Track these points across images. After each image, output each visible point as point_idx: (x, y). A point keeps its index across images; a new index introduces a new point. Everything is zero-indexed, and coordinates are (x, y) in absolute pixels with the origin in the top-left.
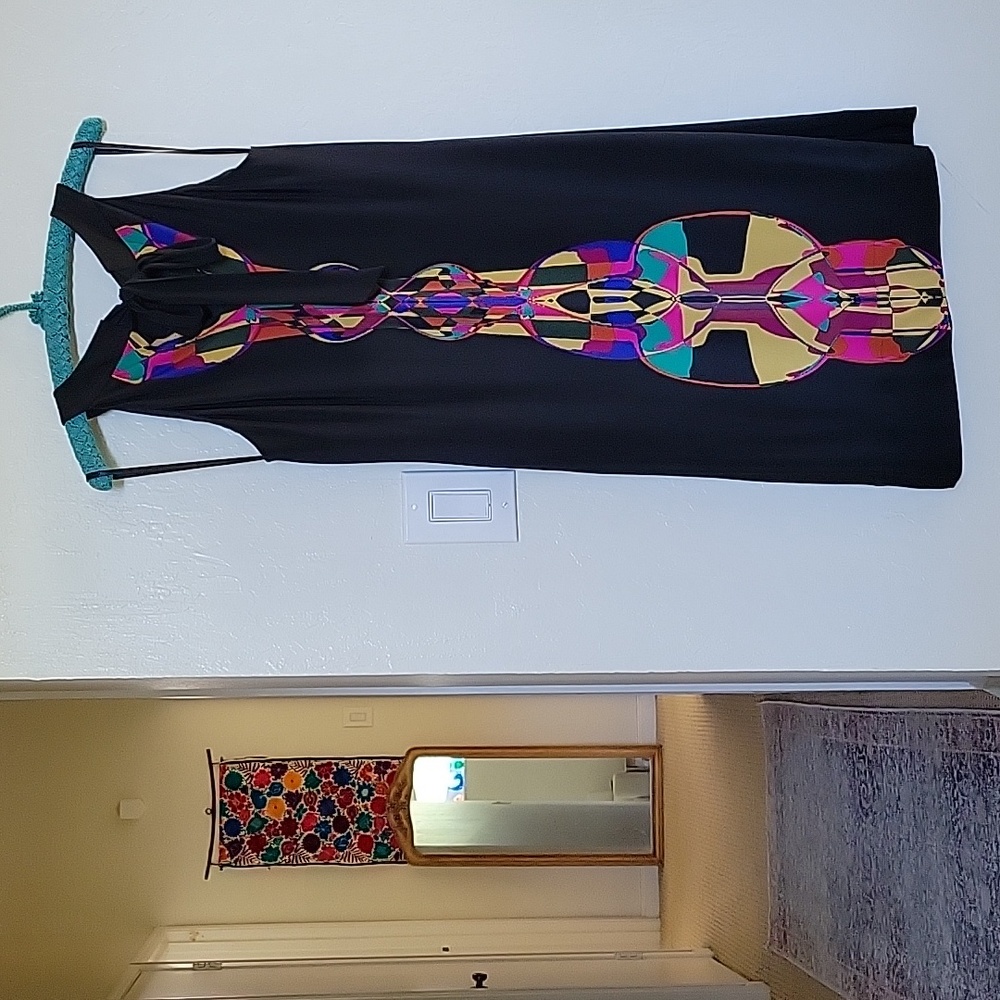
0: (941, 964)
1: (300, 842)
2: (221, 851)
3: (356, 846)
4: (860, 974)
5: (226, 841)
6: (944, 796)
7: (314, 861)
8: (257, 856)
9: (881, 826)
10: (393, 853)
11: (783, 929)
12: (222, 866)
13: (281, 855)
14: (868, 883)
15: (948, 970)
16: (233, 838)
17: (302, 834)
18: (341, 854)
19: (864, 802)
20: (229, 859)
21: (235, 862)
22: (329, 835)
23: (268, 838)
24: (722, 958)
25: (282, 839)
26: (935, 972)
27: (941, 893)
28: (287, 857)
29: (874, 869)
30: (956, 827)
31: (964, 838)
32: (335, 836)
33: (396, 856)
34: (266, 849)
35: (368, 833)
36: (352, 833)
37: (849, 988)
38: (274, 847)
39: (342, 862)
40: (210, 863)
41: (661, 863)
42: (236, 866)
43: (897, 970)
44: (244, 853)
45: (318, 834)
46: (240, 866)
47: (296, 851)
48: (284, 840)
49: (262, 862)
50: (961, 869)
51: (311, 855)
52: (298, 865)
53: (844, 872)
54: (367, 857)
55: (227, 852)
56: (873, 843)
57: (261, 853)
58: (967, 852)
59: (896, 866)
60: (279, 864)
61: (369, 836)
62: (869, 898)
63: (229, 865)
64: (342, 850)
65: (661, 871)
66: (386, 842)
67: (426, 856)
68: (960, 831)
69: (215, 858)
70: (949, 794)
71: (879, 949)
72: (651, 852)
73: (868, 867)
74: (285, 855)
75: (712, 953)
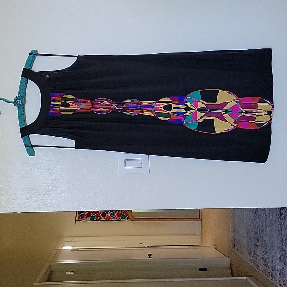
0: (276, 259)
1: (101, 214)
2: (79, 217)
3: (116, 215)
4: (254, 258)
5: (80, 214)
6: (278, 214)
7: (104, 220)
8: (89, 218)
9: (261, 220)
10: (127, 217)
11: (234, 243)
12: (79, 221)
13: (95, 218)
14: (257, 234)
15: (278, 261)
16: (82, 213)
17: (101, 212)
18: (112, 218)
19: (256, 212)
20: (81, 219)
21: (83, 220)
22: (109, 213)
23: (92, 213)
24: (217, 249)
25: (95, 214)
26: (274, 261)
27: (276, 240)
28: (97, 219)
29: (259, 231)
30: (281, 223)
31: (283, 226)
32: (110, 213)
33: (127, 218)
34: (91, 216)
35: (119, 212)
36: (115, 212)
37: (251, 262)
38: (93, 216)
39: (112, 220)
40: (76, 220)
41: (201, 220)
42: (83, 221)
43: (264, 259)
44: (85, 217)
45: (106, 212)
46: (84, 221)
47: (100, 217)
48: (96, 214)
49: (90, 220)
50: (282, 235)
51: (104, 218)
52: (100, 221)
53: (250, 230)
54: (119, 219)
55: (80, 217)
56: (258, 224)
57: (90, 217)
58: (283, 230)
59: (265, 231)
60: (95, 221)
61: (120, 213)
62: (257, 238)
63: (81, 221)
64: (112, 217)
65: (201, 223)
66: (124, 214)
67: (136, 218)
68: (282, 224)
69: (77, 219)
70: (279, 213)
71: (259, 252)
72: (199, 217)
73: (257, 230)
74: (96, 218)
75: (215, 247)
